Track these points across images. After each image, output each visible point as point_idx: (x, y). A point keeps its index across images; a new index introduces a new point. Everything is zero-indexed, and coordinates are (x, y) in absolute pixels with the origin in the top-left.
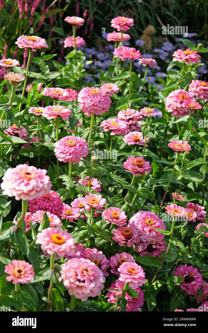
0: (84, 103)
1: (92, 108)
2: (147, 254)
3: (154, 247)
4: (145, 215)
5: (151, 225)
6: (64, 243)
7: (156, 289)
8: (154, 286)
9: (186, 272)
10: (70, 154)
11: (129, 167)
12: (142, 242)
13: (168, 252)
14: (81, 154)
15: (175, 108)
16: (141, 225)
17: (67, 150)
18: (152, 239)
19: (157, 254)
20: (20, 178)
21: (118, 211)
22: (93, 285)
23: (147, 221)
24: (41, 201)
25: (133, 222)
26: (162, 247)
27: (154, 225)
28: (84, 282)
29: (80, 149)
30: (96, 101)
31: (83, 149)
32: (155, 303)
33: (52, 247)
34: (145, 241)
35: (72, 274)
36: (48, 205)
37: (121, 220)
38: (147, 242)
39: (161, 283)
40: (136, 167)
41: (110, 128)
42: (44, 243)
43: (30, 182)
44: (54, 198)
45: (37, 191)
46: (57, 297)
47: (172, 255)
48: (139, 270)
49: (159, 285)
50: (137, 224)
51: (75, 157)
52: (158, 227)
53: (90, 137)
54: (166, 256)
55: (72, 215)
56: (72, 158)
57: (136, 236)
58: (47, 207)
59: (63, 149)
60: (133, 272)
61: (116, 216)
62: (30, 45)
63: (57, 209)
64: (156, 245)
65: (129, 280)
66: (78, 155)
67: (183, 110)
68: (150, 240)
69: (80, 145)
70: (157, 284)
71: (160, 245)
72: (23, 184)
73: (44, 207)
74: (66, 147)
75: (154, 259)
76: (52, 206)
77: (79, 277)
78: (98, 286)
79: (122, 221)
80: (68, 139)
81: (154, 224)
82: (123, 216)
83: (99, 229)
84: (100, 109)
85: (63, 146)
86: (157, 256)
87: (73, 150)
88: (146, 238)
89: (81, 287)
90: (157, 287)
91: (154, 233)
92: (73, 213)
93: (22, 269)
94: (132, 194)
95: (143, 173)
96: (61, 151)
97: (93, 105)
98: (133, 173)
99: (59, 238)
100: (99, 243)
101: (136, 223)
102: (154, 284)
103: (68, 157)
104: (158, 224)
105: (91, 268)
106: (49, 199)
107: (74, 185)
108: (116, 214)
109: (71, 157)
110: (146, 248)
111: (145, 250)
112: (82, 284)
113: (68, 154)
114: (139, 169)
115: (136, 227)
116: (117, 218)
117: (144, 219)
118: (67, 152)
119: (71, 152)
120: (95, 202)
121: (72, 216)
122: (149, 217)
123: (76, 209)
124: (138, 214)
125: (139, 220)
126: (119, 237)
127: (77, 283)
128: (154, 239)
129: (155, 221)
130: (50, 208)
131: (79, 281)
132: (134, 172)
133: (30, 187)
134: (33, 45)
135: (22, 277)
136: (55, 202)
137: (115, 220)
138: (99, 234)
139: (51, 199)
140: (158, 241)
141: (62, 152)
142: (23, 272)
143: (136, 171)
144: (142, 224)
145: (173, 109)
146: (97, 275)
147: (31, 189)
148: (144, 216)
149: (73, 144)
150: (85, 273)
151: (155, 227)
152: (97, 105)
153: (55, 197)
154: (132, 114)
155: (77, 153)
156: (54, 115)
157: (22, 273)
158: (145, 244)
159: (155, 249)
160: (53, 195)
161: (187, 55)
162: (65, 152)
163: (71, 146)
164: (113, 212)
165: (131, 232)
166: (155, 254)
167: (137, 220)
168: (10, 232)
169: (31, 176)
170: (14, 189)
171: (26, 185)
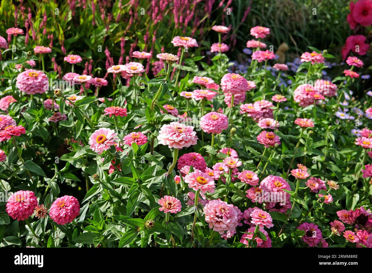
0: (226, 86)
1: (233, 90)
4: (274, 178)
5: (279, 187)
6: (206, 183)
7: (282, 240)
8: (280, 238)
9: (308, 227)
10: (213, 126)
11: (262, 140)
13: (293, 210)
14: (222, 126)
15: (302, 99)
16: (271, 186)
17: (211, 123)
19: (284, 211)
21: (252, 174)
22: (229, 221)
23: (276, 183)
24: (188, 161)
25: (264, 184)
26: (288, 205)
27: (282, 187)
28: (221, 218)
29: (222, 122)
30: (236, 84)
31: (224, 122)
33: (196, 185)
35: (213, 211)
36: (194, 164)
37: (253, 180)
39: (286, 235)
40: (268, 140)
41: (247, 111)
42: (191, 182)
45: (185, 141)
46: (199, 231)
47: (297, 213)
48: (268, 216)
49: (285, 237)
50: (268, 185)
51: (217, 129)
52: (285, 188)
54: (292, 213)
55: (213, 176)
56: (215, 129)
59: (208, 122)
60: (263, 217)
61: (250, 177)
62: (183, 43)
63: (201, 167)
65: (259, 223)
66: (219, 127)
67: (309, 100)
69: (222, 119)
70: (283, 236)
71: (286, 204)
72: (175, 136)
73: (190, 165)
74: (210, 121)
75: (280, 215)
76: (197, 165)
77: (217, 214)
78: (233, 222)
79: (255, 181)
80: (212, 114)
81: (282, 186)
82: (255, 178)
83: (236, 188)
84: (239, 91)
85: (208, 120)
86: (283, 212)
87: (216, 123)
89: (219, 222)
90: (283, 238)
92: (214, 175)
93: (172, 202)
94: (264, 163)
95: (273, 145)
96: (206, 123)
97: (234, 87)
98: (265, 144)
99: (202, 180)
100: (235, 200)
101: (266, 184)
102: (280, 236)
103: (211, 128)
104: (284, 186)
105: (228, 208)
106: (195, 160)
107: (216, 153)
108: (250, 176)
109: (214, 128)
110: (274, 206)
111: (273, 208)
112: (220, 219)
113: (212, 126)
114: (270, 141)
115: (266, 187)
116: (251, 179)
117: (273, 181)
118: (211, 124)
119: (214, 124)
120: (233, 163)
122: (278, 180)
123: (217, 171)
124: (269, 177)
125: (269, 182)
126: (251, 195)
127: (216, 218)
129: (283, 184)
131: (218, 216)
132: (266, 144)
133: (180, 138)
134: (186, 44)
135: (172, 208)
136: (200, 162)
137: (249, 180)
138: (235, 192)
141: (207, 125)
142: (173, 205)
143: (268, 143)
144: (271, 185)
145: (300, 99)
146: (232, 213)
147: (181, 139)
148: (273, 179)
149: (216, 118)
150: (223, 211)
151: (282, 188)
152: (236, 88)
153: (200, 158)
154: (265, 104)
155: (219, 126)
156: (201, 97)
157: (172, 206)
159: (282, 207)
160: (199, 157)
161: (313, 56)
162: (209, 124)
163: (214, 120)
164: (247, 175)
167: (267, 182)
168: (163, 177)
169: (182, 130)
170: (168, 139)
171: (177, 136)
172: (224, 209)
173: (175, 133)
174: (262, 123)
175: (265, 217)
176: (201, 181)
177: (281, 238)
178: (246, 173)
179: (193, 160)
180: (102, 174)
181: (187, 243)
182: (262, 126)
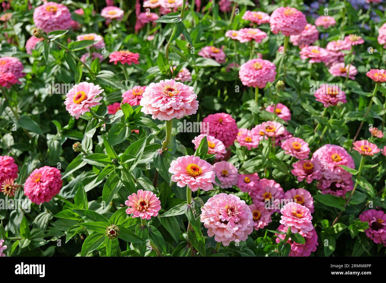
0: (276, 24)
1: (284, 29)
2: (329, 193)
3: (338, 186)
4: (332, 149)
5: (337, 161)
6: (200, 175)
7: (336, 232)
8: (333, 228)
9: (374, 218)
10: (254, 78)
11: (320, 96)
12: (325, 179)
13: (355, 193)
14: (267, 78)
16: (325, 160)
17: (251, 73)
18: (336, 176)
19: (341, 194)
20: (159, 94)
21: (300, 143)
22: (236, 228)
23: (333, 156)
25: (317, 156)
26: (348, 187)
27: (341, 162)
28: (226, 223)
29: (266, 73)
30: (288, 22)
31: (269, 73)
32: (333, 247)
33: (182, 179)
34: (328, 178)
35: (214, 212)
36: (219, 129)
37: (301, 152)
38: (330, 179)
39: (342, 226)
40: (328, 97)
41: (310, 56)
42: (175, 173)
43: (169, 99)
44: (227, 123)
45: (175, 111)
46: (198, 235)
47: (360, 196)
49: (340, 229)
50: (321, 158)
51: (259, 81)
52: (346, 164)
53: (281, 62)
54: (352, 197)
55: (251, 142)
56: (256, 82)
57: (317, 171)
58: (218, 132)
59: (248, 72)
60: (298, 215)
61: (297, 148)
63: (228, 134)
64: (341, 183)
65: (291, 225)
66: (262, 79)
68: (334, 178)
69: (267, 69)
70: (337, 227)
71: (346, 185)
72: (161, 101)
73: (214, 131)
74: (251, 71)
75: (337, 199)
76: (224, 130)
77: (221, 217)
78: (243, 229)
79: (304, 153)
80: (255, 62)
81: (341, 160)
82: (305, 148)
83: (277, 160)
84: (292, 31)
85: (248, 69)
86: (341, 196)
87: (258, 74)
88: (329, 175)
89: (223, 229)
90: (337, 230)
91: (339, 171)
92: (253, 140)
94: (323, 126)
95: (335, 104)
96: (245, 74)
97: (285, 26)
98: (324, 102)
99: (195, 169)
101: (319, 157)
102: (335, 226)
103: (252, 81)
104: (345, 161)
105: (239, 207)
106: (221, 123)
108: (297, 145)
109: (254, 81)
110: (329, 185)
111: (328, 188)
113: (252, 77)
114: (331, 99)
115: (319, 162)
116: (299, 150)
117: (330, 153)
118: (251, 76)
119: (255, 75)
120: (272, 130)
121: (250, 144)
122: (337, 151)
124: (324, 148)
125: (324, 154)
126: (298, 171)
127: (218, 223)
128: (339, 177)
129: (343, 157)
130: (221, 133)
131: (221, 221)
132: (326, 102)
136: (227, 127)
137: (295, 152)
138: (275, 166)
139: (223, 123)
140: (344, 179)
141: (247, 76)
143: (328, 101)
144: (327, 159)
146: (244, 216)
147: (169, 107)
148: (330, 150)
149: (259, 67)
150: (230, 212)
151: (342, 164)
152: (289, 27)
153: (228, 121)
155: (262, 77)
156: (247, 38)
157: (145, 207)
158: (329, 182)
159: (340, 188)
160: (227, 119)
162: (249, 75)
163: (256, 70)
164: (293, 144)
165: (312, 166)
166: (339, 193)
167: (322, 154)
168: (154, 156)
169: (173, 93)
171: (163, 102)
172: (232, 210)
173: (162, 98)
174: (335, 69)
175: (302, 215)
177: (335, 230)
178: (294, 141)
181: (181, 249)
182: (334, 73)
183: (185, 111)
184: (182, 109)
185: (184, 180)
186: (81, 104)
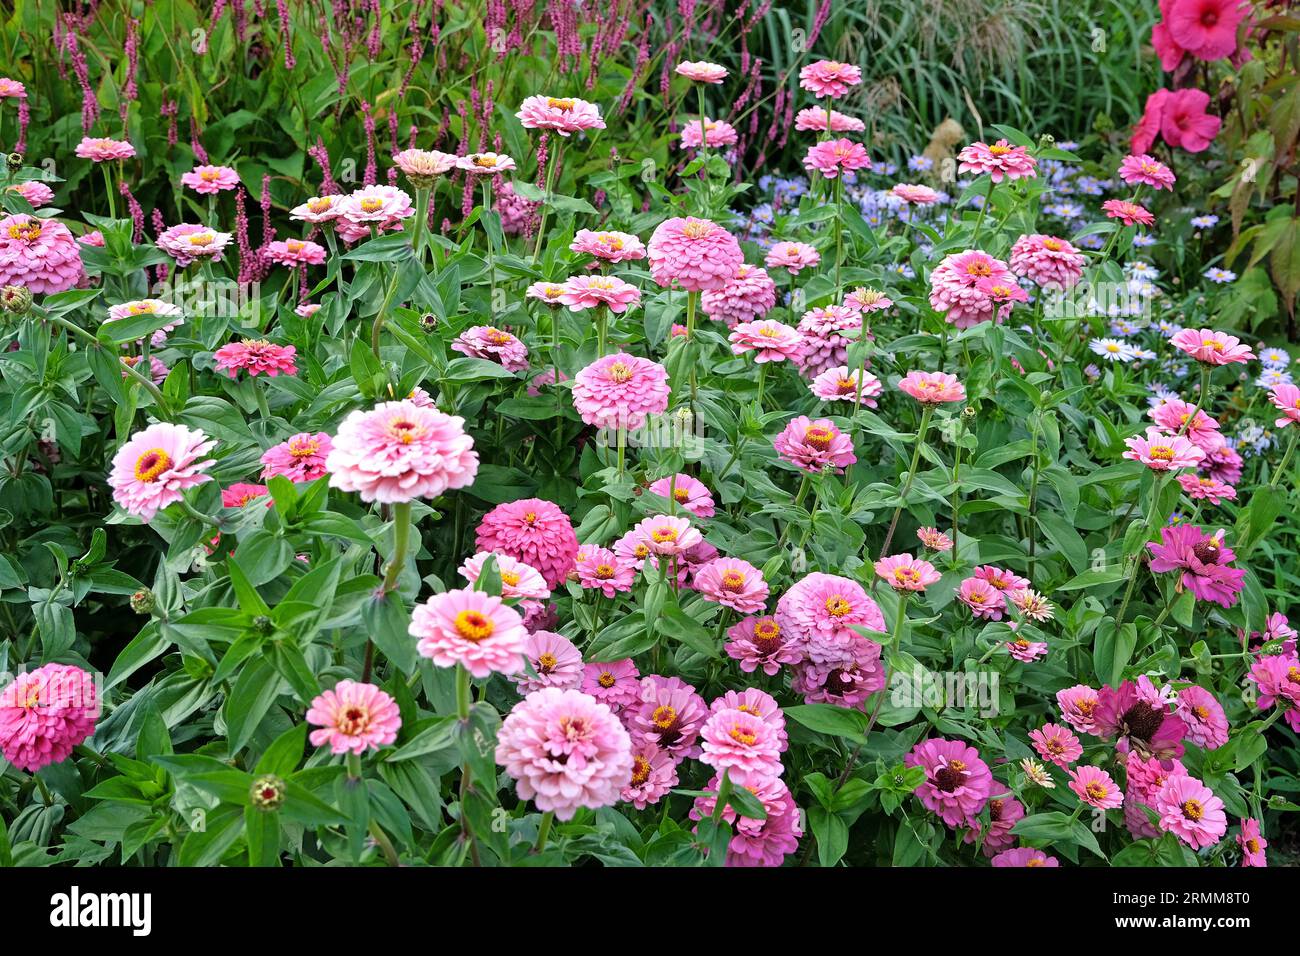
0: (663, 261)
1: (685, 273)
2: (825, 701)
3: (846, 678)
4: (826, 585)
5: (841, 614)
6: (489, 635)
7: (849, 802)
9: (941, 757)
10: (613, 403)
11: (788, 449)
12: (813, 664)
14: (645, 403)
15: (954, 300)
16: (810, 613)
17: (604, 392)
18: (839, 653)
19: (856, 700)
20: (378, 437)
21: (743, 570)
22: (592, 770)
23: (830, 603)
24: (507, 529)
25: (790, 605)
26: (870, 680)
27: (850, 615)
28: (563, 759)
30: (695, 254)
31: (651, 389)
33: (449, 646)
34: (819, 660)
35: (531, 734)
36: (526, 540)
37: (747, 594)
38: (825, 663)
40: (809, 449)
41: (757, 344)
43: (403, 450)
44: (547, 524)
45: (421, 476)
50: (800, 609)
51: (627, 412)
52: (861, 620)
53: (683, 361)
55: (612, 577)
57: (791, 642)
58: (524, 548)
59: (595, 388)
60: (744, 738)
61: (735, 583)
62: (553, 119)
63: (553, 553)
64: (852, 672)
65: (729, 762)
66: (633, 407)
67: (977, 305)
68: (834, 658)
69: (644, 379)
71: (865, 675)
72: (383, 454)
73: (514, 545)
74: (603, 384)
75: (845, 714)
76: (540, 543)
77: (549, 746)
78: (608, 774)
79: (753, 596)
80: (612, 362)
81: (851, 610)
82: (756, 583)
84: (707, 277)
85: (595, 381)
86: (853, 705)
87: (623, 392)
88: (822, 651)
89: (555, 777)
91: (847, 639)
92: (617, 571)
93: (363, 710)
96: (590, 394)
97: (688, 265)
98: (799, 463)
99: (476, 622)
100: (687, 661)
101: (795, 608)
103: (606, 411)
104: (860, 612)
106: (531, 525)
107: (630, 495)
108: (734, 577)
110: (823, 681)
111: (821, 689)
112: (557, 767)
113: (607, 402)
114: (816, 454)
115: (795, 618)
116: (738, 590)
117: (822, 596)
118: (606, 397)
120: (668, 537)
121: (610, 581)
122: (837, 589)
123: (626, 561)
124: (807, 580)
125: (807, 598)
126: (742, 644)
127: (545, 763)
128: (847, 656)
129: (854, 603)
130: (533, 550)
132: (803, 461)
133: (399, 467)
134: (561, 120)
135: (359, 731)
136: (549, 534)
137: (730, 595)
139: (536, 524)
140: (860, 661)
141: (592, 399)
142: (365, 717)
143: (810, 459)
144: (813, 609)
145: (948, 302)
146: (608, 741)
147: (405, 469)
148: (822, 585)
149: (624, 375)
150: (571, 732)
151: (852, 620)
152: (697, 267)
153: (551, 518)
154: (837, 320)
156: (588, 298)
157: (360, 721)
158: (822, 670)
159: (851, 686)
160: (548, 513)
161: (996, 156)
162: (599, 397)
163: (619, 382)
164: (726, 574)
165: (777, 629)
166: (850, 699)
167: (801, 598)
168: (364, 605)
169: (412, 433)
170: (356, 467)
171: (389, 457)
172: (577, 726)
173: (384, 447)
174: (826, 383)
175: (754, 739)
176: (468, 628)
178: (725, 567)
179: (525, 528)
180: (175, 588)
182: (824, 393)
183: (446, 478)
184: (437, 473)
185: (452, 650)
186: (155, 479)
